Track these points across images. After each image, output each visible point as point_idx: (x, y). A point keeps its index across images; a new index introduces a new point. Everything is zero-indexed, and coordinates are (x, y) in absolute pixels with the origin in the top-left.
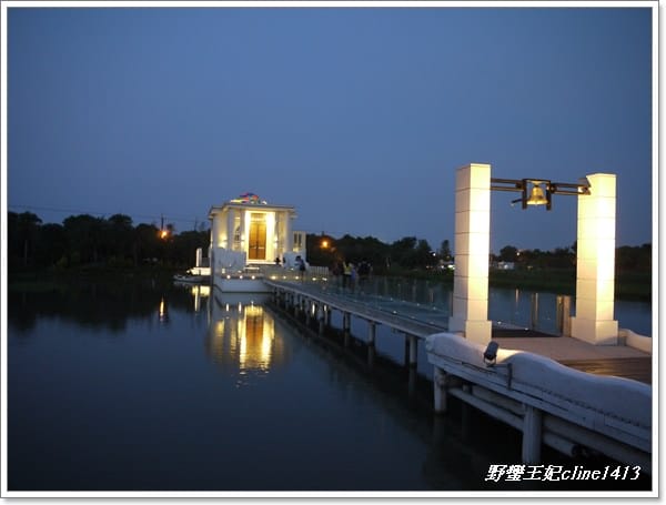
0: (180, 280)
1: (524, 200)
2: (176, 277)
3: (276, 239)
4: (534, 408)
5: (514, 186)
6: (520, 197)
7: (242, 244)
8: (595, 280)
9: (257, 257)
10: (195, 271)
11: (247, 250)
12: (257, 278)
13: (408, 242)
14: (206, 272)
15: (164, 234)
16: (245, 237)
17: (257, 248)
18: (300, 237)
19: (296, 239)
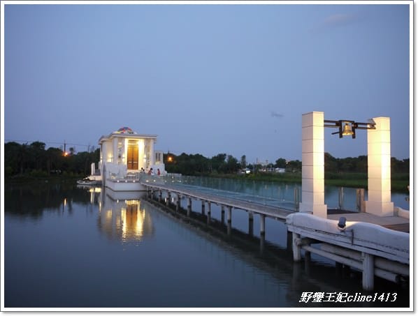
0: (81, 184)
1: (341, 133)
2: (78, 182)
3: (145, 156)
4: (370, 255)
5: (335, 124)
6: (338, 131)
7: (123, 160)
8: (380, 179)
9: (132, 168)
10: (91, 178)
11: (126, 163)
12: (136, 182)
13: (221, 157)
14: (99, 178)
15: (66, 154)
16: (125, 156)
17: (133, 163)
18: (159, 154)
19: (157, 157)
